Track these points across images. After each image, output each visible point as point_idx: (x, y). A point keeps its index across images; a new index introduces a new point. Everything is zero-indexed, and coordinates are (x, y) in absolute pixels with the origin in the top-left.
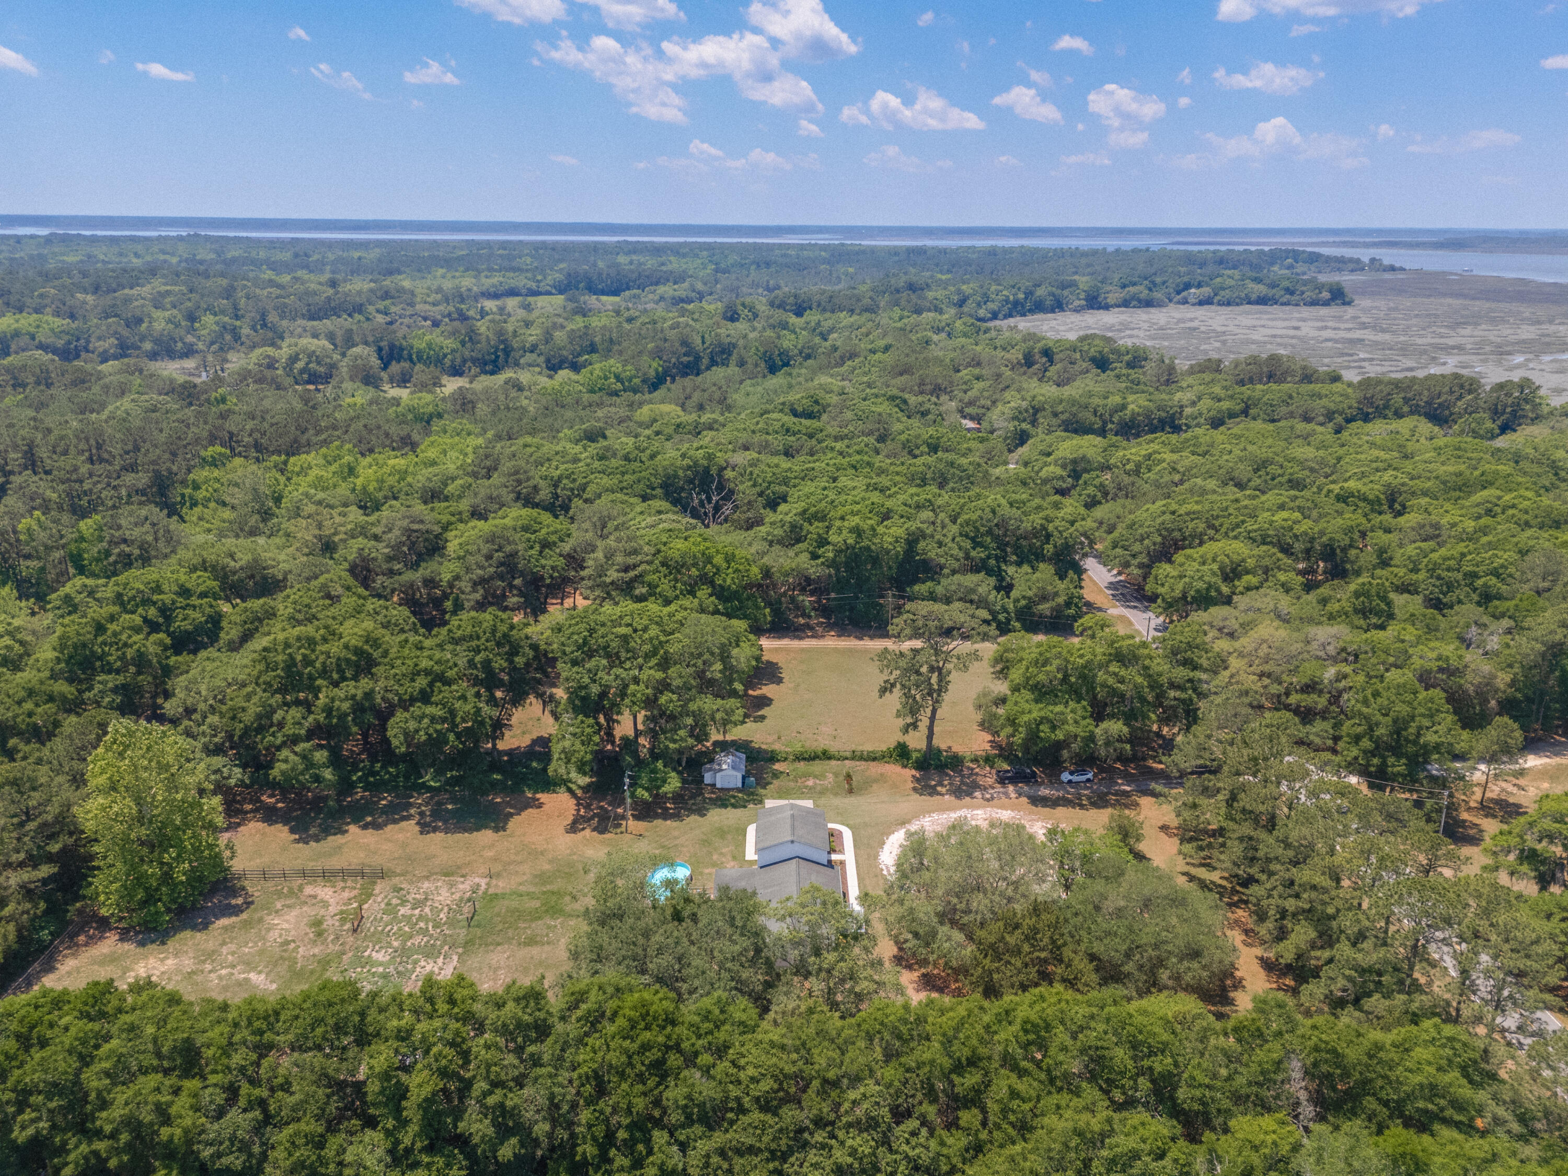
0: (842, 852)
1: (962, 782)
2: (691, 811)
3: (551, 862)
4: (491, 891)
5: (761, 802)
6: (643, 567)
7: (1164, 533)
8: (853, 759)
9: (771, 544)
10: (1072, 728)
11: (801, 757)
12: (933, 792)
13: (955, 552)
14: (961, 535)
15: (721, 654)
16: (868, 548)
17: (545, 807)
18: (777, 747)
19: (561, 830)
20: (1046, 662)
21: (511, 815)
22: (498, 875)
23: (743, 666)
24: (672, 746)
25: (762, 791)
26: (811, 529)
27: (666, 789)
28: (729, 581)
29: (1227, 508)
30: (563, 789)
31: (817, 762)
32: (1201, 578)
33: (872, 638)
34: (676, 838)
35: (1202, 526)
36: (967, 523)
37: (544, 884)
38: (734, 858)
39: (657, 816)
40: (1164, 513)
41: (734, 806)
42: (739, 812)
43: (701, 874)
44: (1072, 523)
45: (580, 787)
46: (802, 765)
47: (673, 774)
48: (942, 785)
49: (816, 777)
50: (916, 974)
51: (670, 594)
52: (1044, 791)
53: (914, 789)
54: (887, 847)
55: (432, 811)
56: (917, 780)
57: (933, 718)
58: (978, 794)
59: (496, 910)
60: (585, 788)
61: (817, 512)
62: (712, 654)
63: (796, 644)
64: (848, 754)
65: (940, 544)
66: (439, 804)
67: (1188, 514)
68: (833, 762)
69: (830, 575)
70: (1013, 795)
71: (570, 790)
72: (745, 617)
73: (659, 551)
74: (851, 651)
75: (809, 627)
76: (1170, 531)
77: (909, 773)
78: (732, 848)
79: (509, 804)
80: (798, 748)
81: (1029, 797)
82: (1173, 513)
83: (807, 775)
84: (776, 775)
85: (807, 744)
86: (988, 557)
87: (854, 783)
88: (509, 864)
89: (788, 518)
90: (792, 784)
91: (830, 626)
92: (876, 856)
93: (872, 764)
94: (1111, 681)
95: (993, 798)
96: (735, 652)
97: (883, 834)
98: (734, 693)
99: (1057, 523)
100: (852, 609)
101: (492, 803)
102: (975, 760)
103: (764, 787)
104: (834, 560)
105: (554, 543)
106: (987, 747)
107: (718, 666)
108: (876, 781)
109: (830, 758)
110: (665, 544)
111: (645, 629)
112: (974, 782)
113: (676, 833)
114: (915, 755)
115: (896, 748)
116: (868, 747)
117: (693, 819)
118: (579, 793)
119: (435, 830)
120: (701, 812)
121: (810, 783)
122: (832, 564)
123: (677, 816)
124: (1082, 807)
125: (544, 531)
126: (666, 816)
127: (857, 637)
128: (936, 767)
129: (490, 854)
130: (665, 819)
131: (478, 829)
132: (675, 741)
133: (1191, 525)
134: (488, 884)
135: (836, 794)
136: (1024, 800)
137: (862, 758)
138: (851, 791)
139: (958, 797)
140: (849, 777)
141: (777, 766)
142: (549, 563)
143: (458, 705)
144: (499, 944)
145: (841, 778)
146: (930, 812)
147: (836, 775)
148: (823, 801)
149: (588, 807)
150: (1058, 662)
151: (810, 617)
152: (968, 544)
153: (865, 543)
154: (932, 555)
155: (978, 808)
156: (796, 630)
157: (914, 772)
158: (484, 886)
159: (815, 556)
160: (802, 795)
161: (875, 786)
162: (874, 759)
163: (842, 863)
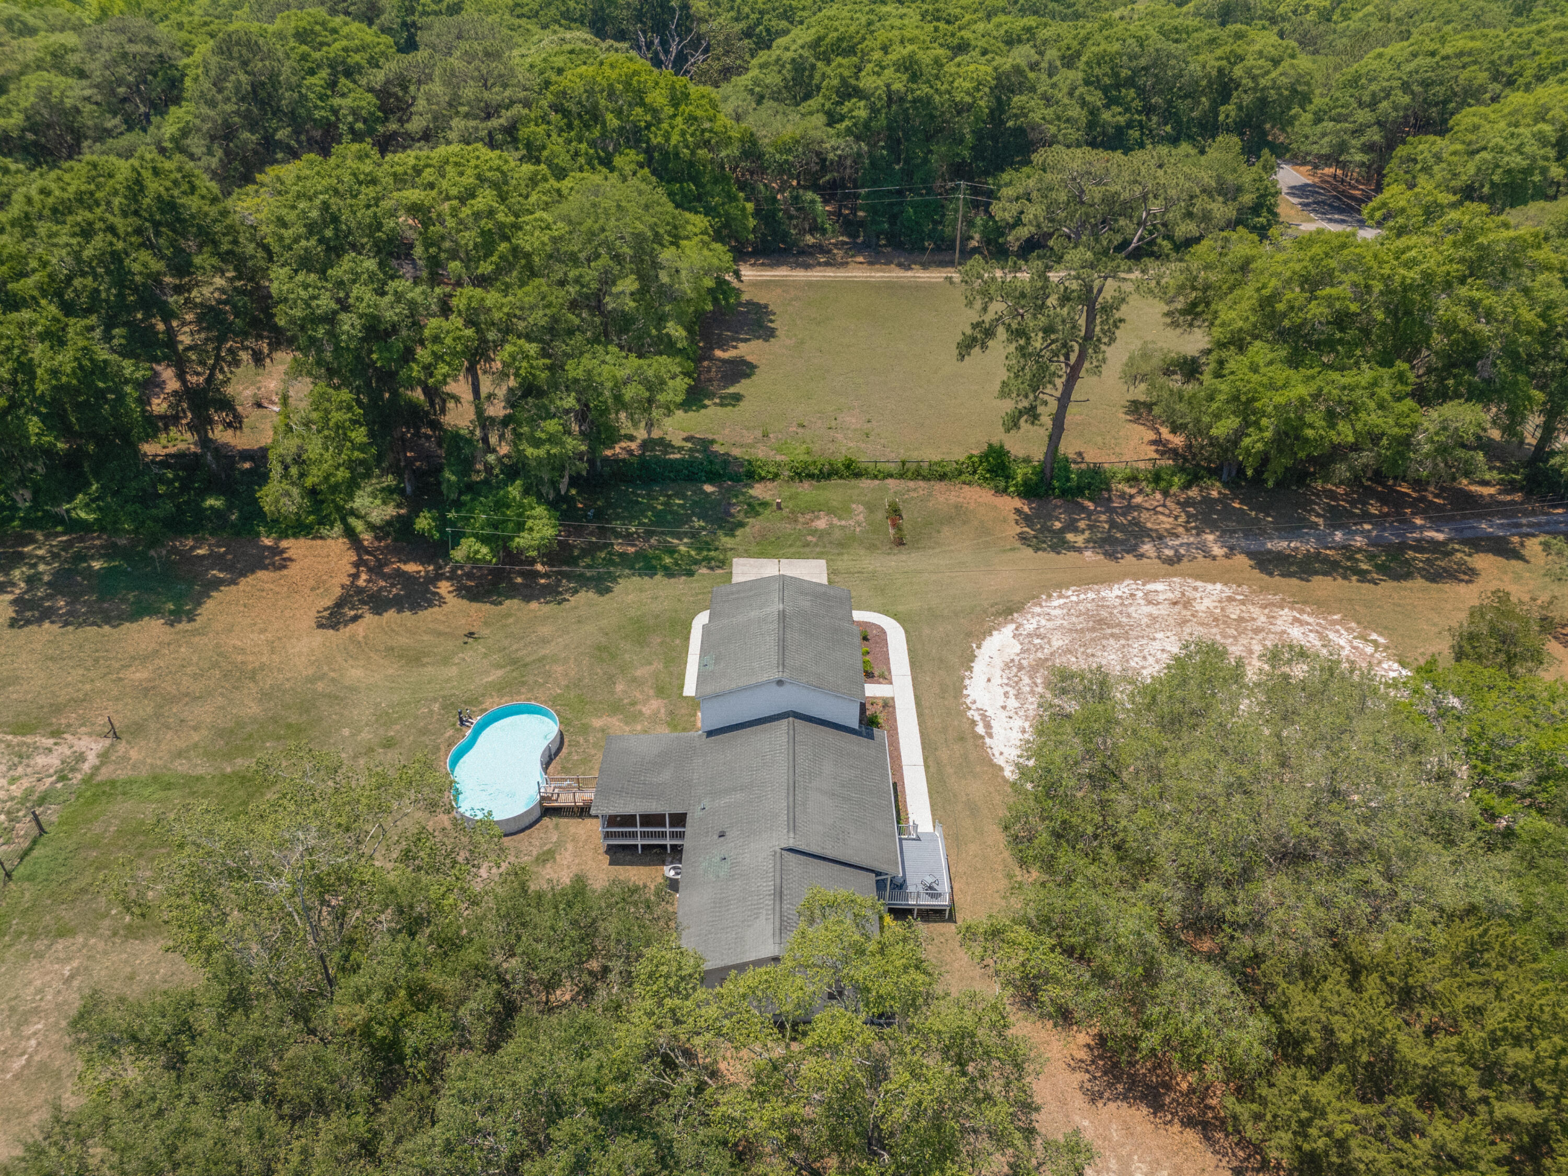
0: (886, 678)
1: (1113, 524)
2: (584, 582)
3: (265, 696)
4: (105, 774)
5: (724, 563)
6: (517, 109)
7: (1417, 88)
8: (902, 476)
9: (760, 99)
10: (1374, 419)
11: (802, 474)
12: (1059, 545)
13: (1075, 112)
14: (1087, 83)
15: (638, 259)
16: (926, 102)
17: (293, 570)
18: (761, 453)
19: (308, 619)
20: (1328, 278)
21: (217, 584)
22: (138, 730)
23: (686, 287)
24: (530, 451)
25: (726, 541)
26: (828, 71)
27: (522, 541)
28: (675, 138)
29: (1529, 44)
30: (338, 528)
31: (835, 481)
32: (1519, 150)
33: (925, 266)
34: (544, 641)
35: (1483, 77)
36: (1100, 60)
37: (229, 756)
38: (660, 691)
39: (513, 592)
40: (1415, 55)
41: (669, 573)
42: (680, 584)
43: (585, 729)
44: (1276, 62)
45: (371, 527)
46: (806, 489)
47: (540, 510)
48: (1076, 530)
49: (831, 511)
50: (1083, 1038)
51: (563, 160)
52: (1280, 545)
53: (1023, 538)
54: (979, 666)
55: (57, 574)
56: (1028, 520)
57: (1064, 401)
58: (1147, 548)
59: (97, 828)
60: (379, 531)
61: (840, 39)
62: (618, 258)
63: (800, 275)
64: (892, 468)
65: (1048, 100)
66: (80, 557)
67: (1460, 54)
68: (865, 483)
69: (859, 155)
70: (1217, 550)
71: (350, 533)
72: (709, 211)
73: (547, 83)
74: (890, 287)
75: (821, 249)
76: (1426, 84)
77: (1011, 504)
78: (657, 665)
79: (217, 561)
80: (799, 454)
81: (1250, 554)
82: (1433, 54)
83: (815, 509)
84: (755, 508)
85: (816, 448)
86: (1129, 125)
87: (906, 523)
88: (173, 700)
89: (789, 55)
90: (788, 527)
91: (856, 248)
92: (959, 689)
93: (938, 486)
94: (1463, 317)
95: (1178, 558)
96: (666, 255)
97: (969, 635)
98: (668, 347)
99: (1250, 62)
100: (893, 219)
101: (188, 559)
102: (1132, 479)
103: (731, 533)
104: (866, 125)
105: (359, 68)
106: (1151, 452)
107: (628, 284)
108: (949, 520)
109: (858, 475)
110: (560, 71)
111: (469, 194)
112: (1136, 523)
113: (545, 630)
114: (1021, 473)
115: (985, 457)
116: (930, 455)
117: (586, 596)
118: (367, 538)
119: (47, 615)
120: (602, 585)
121: (821, 524)
122: (862, 132)
123: (551, 593)
124: (1363, 576)
125: (337, 45)
126: (530, 592)
127: (900, 265)
128: (1064, 493)
129: (139, 675)
130: (528, 599)
131: (136, 614)
132: (537, 443)
133: (1464, 75)
134: (104, 756)
135: (872, 547)
136: (1241, 560)
137: (918, 475)
138: (900, 542)
139: (1111, 556)
140: (895, 513)
141: (758, 491)
142: (347, 102)
143: (38, 351)
144: (63, 932)
145: (880, 515)
146: (1061, 585)
147: (871, 508)
148: (844, 562)
149: (376, 570)
150: (1352, 276)
151: (824, 231)
152: (1096, 98)
153: (923, 90)
154: (1036, 117)
155: (1155, 578)
156: (802, 252)
157: (1018, 503)
158: (92, 759)
159: (832, 119)
160: (803, 550)
161: (946, 531)
162: (943, 477)
163: (888, 704)
